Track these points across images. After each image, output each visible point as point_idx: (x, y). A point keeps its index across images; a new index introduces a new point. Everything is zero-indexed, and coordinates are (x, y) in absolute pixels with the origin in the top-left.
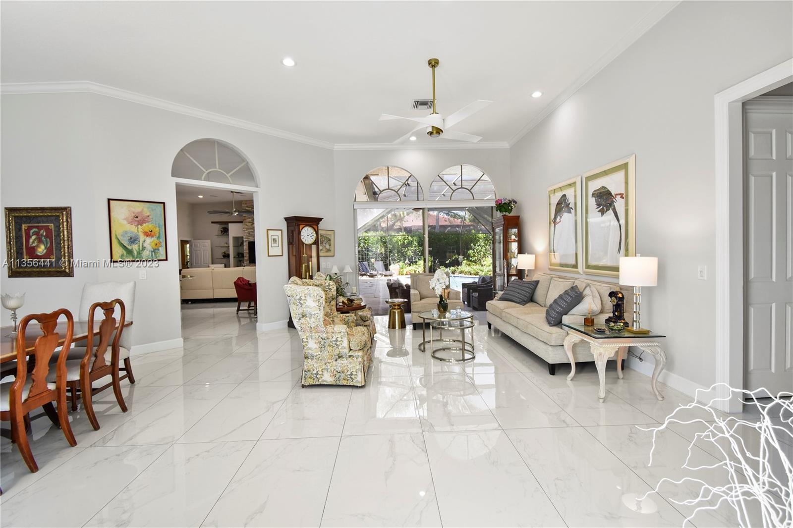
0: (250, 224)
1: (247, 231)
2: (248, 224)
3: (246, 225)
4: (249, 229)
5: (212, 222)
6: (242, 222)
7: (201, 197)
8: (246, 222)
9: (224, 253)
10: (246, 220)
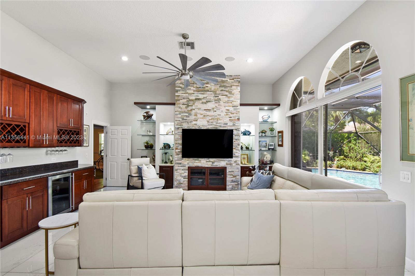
0: (184, 106)
1: (180, 116)
2: (181, 106)
3: (180, 108)
4: (183, 112)
5: (135, 103)
6: (174, 104)
7: (125, 59)
8: (179, 104)
9: (147, 143)
10: (179, 100)
